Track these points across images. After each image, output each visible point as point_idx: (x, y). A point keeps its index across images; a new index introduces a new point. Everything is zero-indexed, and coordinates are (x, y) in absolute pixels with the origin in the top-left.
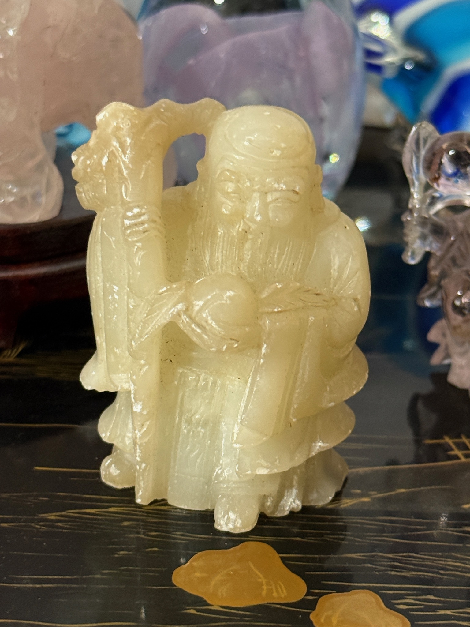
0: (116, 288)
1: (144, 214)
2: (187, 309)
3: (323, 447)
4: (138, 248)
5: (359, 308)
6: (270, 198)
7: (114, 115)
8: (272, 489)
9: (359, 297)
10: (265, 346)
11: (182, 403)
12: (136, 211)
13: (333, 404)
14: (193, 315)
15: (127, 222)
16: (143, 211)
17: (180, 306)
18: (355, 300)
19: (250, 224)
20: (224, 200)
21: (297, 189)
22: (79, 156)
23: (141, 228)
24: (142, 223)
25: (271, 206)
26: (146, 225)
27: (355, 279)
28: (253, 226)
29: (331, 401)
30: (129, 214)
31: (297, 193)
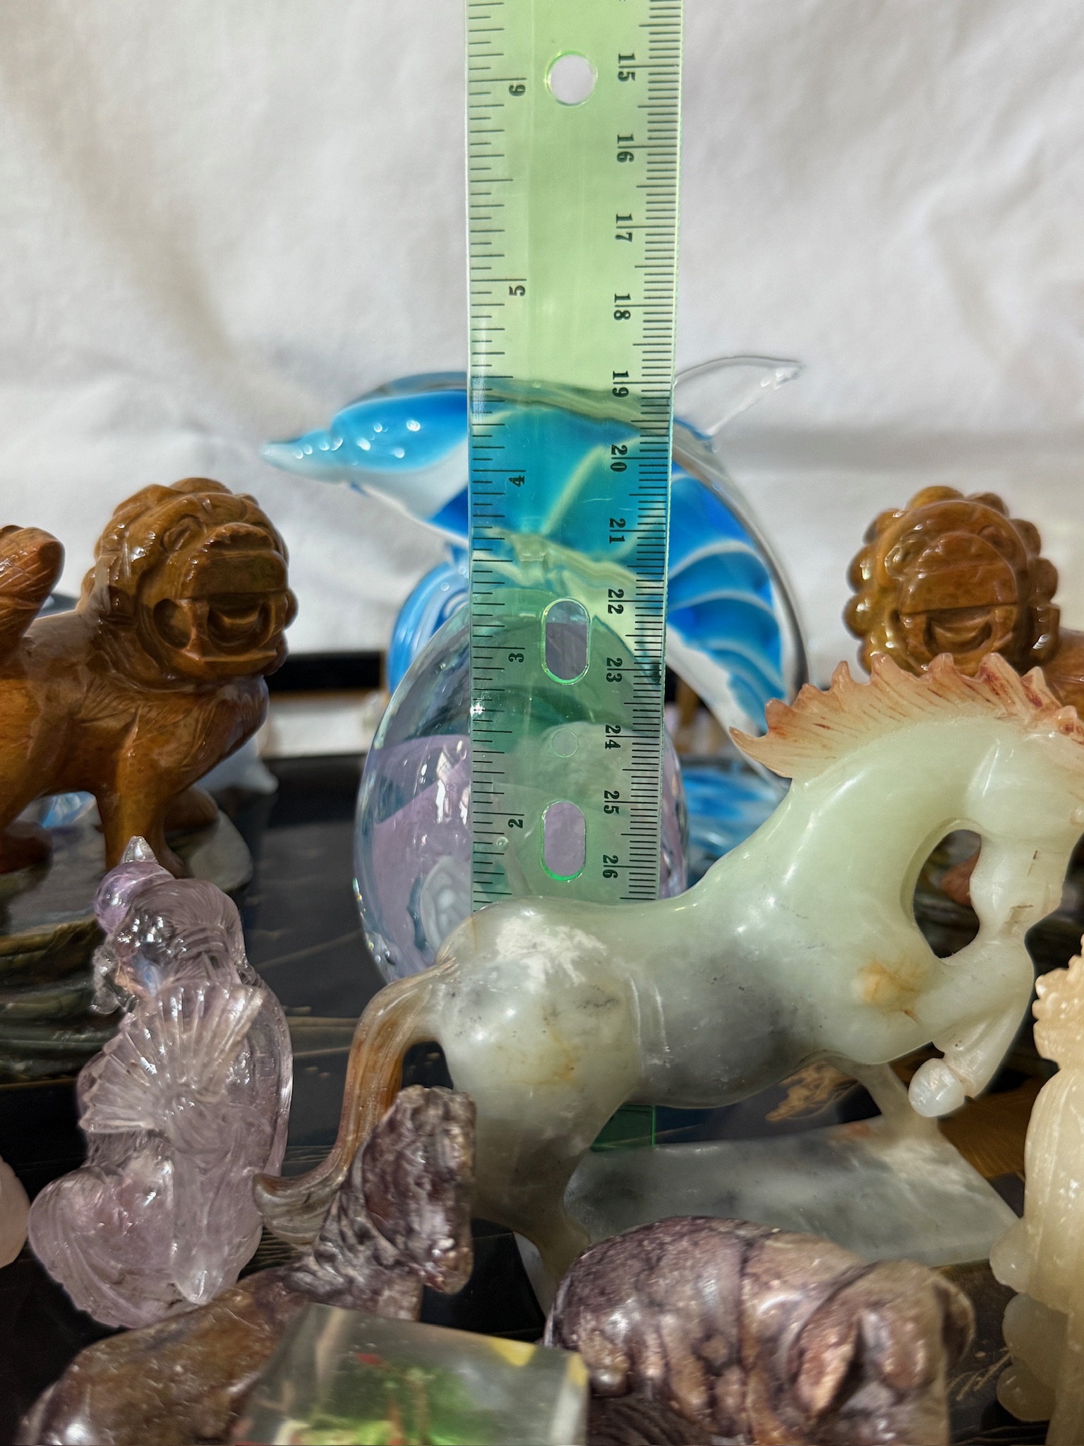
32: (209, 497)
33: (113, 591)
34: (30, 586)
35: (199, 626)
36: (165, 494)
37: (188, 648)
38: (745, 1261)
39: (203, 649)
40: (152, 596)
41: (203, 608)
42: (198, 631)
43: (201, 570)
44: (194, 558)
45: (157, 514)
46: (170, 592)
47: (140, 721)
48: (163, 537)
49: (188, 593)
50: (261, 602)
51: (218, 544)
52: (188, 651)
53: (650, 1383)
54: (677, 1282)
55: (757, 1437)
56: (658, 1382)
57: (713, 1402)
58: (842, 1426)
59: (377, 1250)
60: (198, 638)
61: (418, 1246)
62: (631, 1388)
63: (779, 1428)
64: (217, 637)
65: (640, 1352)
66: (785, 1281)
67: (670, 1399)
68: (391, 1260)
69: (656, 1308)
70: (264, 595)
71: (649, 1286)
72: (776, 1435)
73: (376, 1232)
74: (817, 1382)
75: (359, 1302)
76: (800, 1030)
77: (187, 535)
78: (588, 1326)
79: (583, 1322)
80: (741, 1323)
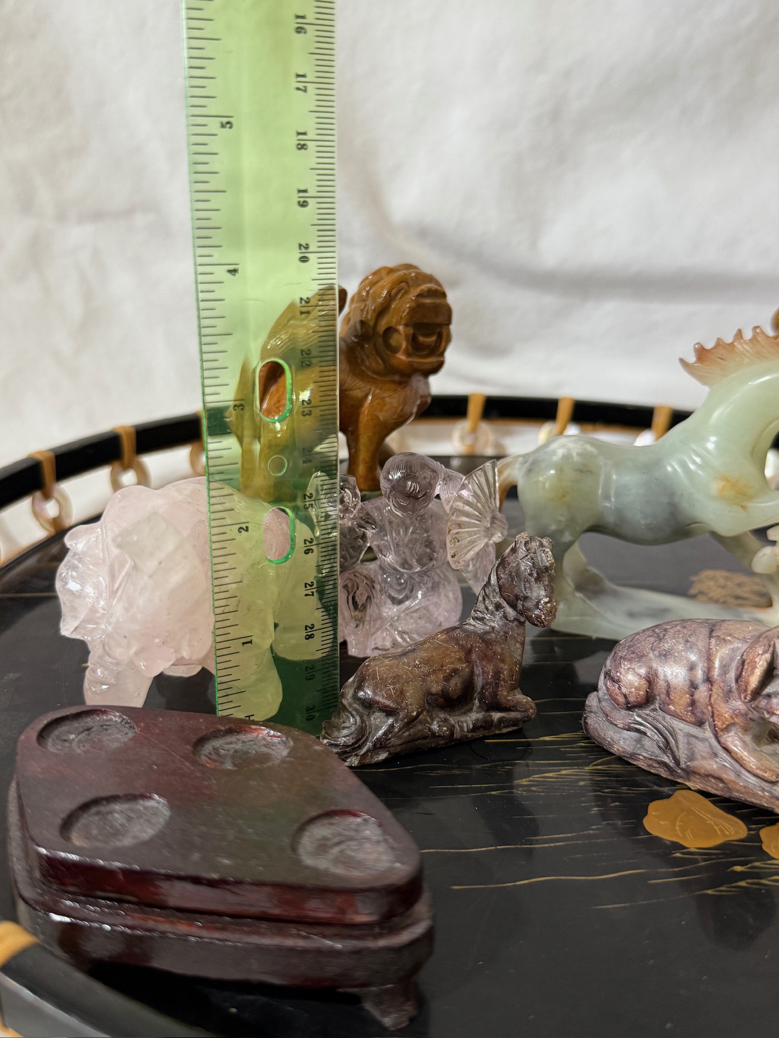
32: (414, 272)
33: (362, 323)
35: (407, 341)
36: (391, 271)
37: (400, 353)
38: (712, 631)
39: (409, 355)
40: (383, 324)
41: (411, 331)
42: (407, 344)
43: (411, 310)
44: (408, 303)
45: (387, 281)
46: (393, 322)
47: (373, 393)
48: (391, 292)
49: (403, 322)
50: (438, 330)
51: (420, 295)
52: (400, 355)
53: (658, 698)
54: (675, 644)
55: (716, 719)
56: (663, 696)
57: (693, 703)
58: (763, 703)
59: (504, 613)
60: (407, 348)
61: (529, 604)
62: (648, 700)
63: (728, 712)
64: (416, 347)
65: (654, 679)
66: (734, 637)
67: (668, 705)
68: (512, 618)
69: (663, 657)
70: (440, 325)
71: (659, 648)
72: (727, 716)
73: (505, 604)
74: (752, 673)
75: (498, 637)
76: (684, 505)
77: (403, 291)
78: (626, 668)
79: (623, 666)
80: (709, 659)
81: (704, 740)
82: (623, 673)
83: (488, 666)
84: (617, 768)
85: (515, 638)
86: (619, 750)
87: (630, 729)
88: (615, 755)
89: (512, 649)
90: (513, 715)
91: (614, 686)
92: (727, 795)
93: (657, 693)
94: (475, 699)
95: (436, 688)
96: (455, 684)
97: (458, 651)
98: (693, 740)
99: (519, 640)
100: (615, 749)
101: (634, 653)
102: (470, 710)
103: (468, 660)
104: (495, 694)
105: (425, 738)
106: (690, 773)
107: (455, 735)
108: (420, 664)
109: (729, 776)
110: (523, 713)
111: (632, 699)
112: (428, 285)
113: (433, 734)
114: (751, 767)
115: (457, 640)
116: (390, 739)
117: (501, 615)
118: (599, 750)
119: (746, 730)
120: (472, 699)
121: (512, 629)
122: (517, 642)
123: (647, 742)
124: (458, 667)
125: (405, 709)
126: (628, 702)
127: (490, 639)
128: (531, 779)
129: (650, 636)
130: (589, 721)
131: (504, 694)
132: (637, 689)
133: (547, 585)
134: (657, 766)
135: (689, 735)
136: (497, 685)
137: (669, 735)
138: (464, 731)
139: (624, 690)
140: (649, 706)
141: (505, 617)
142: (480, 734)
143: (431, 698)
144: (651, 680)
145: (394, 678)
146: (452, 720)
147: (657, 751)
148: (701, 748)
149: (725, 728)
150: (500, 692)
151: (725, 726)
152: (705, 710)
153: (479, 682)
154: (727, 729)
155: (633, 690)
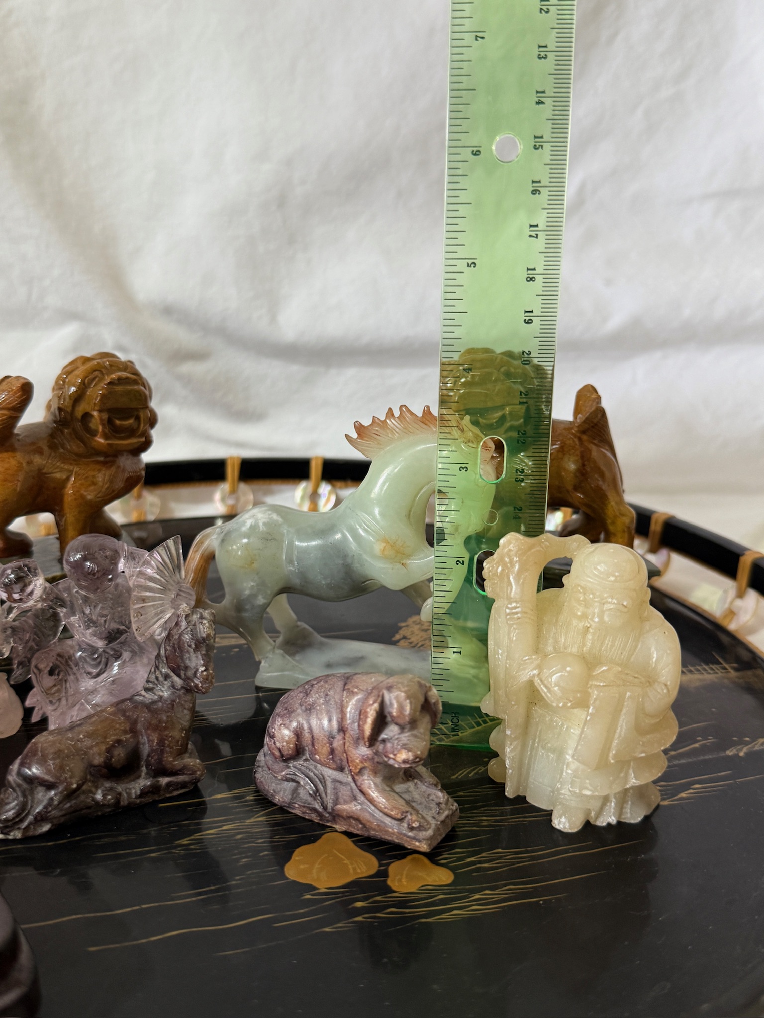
0: (500, 651)
1: (518, 607)
2: (539, 674)
3: (635, 783)
4: (514, 628)
5: (668, 691)
6: (606, 607)
7: (509, 542)
8: (596, 805)
9: (669, 683)
10: (591, 708)
11: (540, 733)
12: (514, 605)
13: (643, 755)
14: (543, 679)
15: (508, 611)
16: (518, 605)
17: (535, 672)
18: (666, 685)
19: (591, 623)
20: (575, 604)
21: (625, 603)
22: (487, 564)
23: (516, 616)
24: (517, 613)
25: (607, 613)
26: (519, 615)
27: (667, 670)
28: (594, 625)
29: (642, 753)
30: (509, 606)
31: (625, 607)
33: (60, 409)
34: (17, 404)
35: (103, 425)
36: (86, 360)
37: (98, 436)
39: (106, 437)
40: (79, 411)
41: (105, 416)
42: (103, 428)
43: (103, 396)
44: (100, 390)
45: (82, 369)
46: (88, 409)
47: (75, 474)
48: (84, 381)
49: (96, 408)
50: (136, 413)
51: (110, 383)
52: (98, 438)
53: (307, 748)
54: (317, 698)
55: (351, 765)
56: (310, 747)
57: (332, 751)
58: (381, 747)
59: (172, 682)
60: (103, 431)
61: (190, 673)
62: (298, 752)
63: (358, 757)
64: (113, 431)
65: (301, 733)
66: (360, 689)
67: (315, 754)
68: (180, 687)
69: (308, 712)
70: (137, 409)
71: (306, 702)
72: (358, 761)
73: (172, 674)
74: (365, 722)
75: (165, 705)
76: (356, 566)
77: (97, 379)
78: (279, 724)
79: (277, 722)
80: (342, 713)
81: (347, 784)
82: (277, 729)
83: (153, 734)
84: (279, 817)
85: (182, 705)
86: (279, 800)
87: (287, 780)
88: (278, 805)
89: (179, 716)
90: (181, 778)
91: (271, 741)
92: (366, 834)
93: (305, 745)
94: (142, 767)
95: (98, 760)
96: (120, 754)
97: (124, 722)
98: (338, 784)
99: (187, 707)
100: (278, 799)
101: (286, 709)
102: (139, 777)
103: (133, 731)
104: (160, 761)
105: (89, 808)
106: (336, 816)
107: (122, 803)
108: (84, 738)
109: (365, 816)
110: (191, 776)
111: (285, 753)
112: (119, 374)
113: (97, 803)
114: (381, 807)
115: (124, 712)
116: (50, 812)
117: (169, 684)
118: (264, 801)
119: (375, 772)
120: (138, 767)
121: (179, 697)
122: (185, 709)
123: (301, 791)
124: (122, 738)
125: (64, 782)
126: (282, 756)
127: (156, 709)
128: (192, 837)
129: (301, 692)
130: (257, 776)
131: (169, 760)
132: (288, 742)
133: (205, 655)
134: (310, 812)
135: (335, 781)
136: (162, 751)
137: (319, 782)
138: (132, 798)
139: (278, 744)
140: (302, 757)
141: (173, 686)
142: (149, 799)
143: (94, 770)
144: (298, 734)
145: (55, 753)
146: (120, 788)
147: (310, 799)
148: (344, 792)
149: (359, 772)
150: (165, 759)
151: (358, 771)
152: (342, 758)
153: (145, 750)
154: (360, 772)
155: (285, 744)
